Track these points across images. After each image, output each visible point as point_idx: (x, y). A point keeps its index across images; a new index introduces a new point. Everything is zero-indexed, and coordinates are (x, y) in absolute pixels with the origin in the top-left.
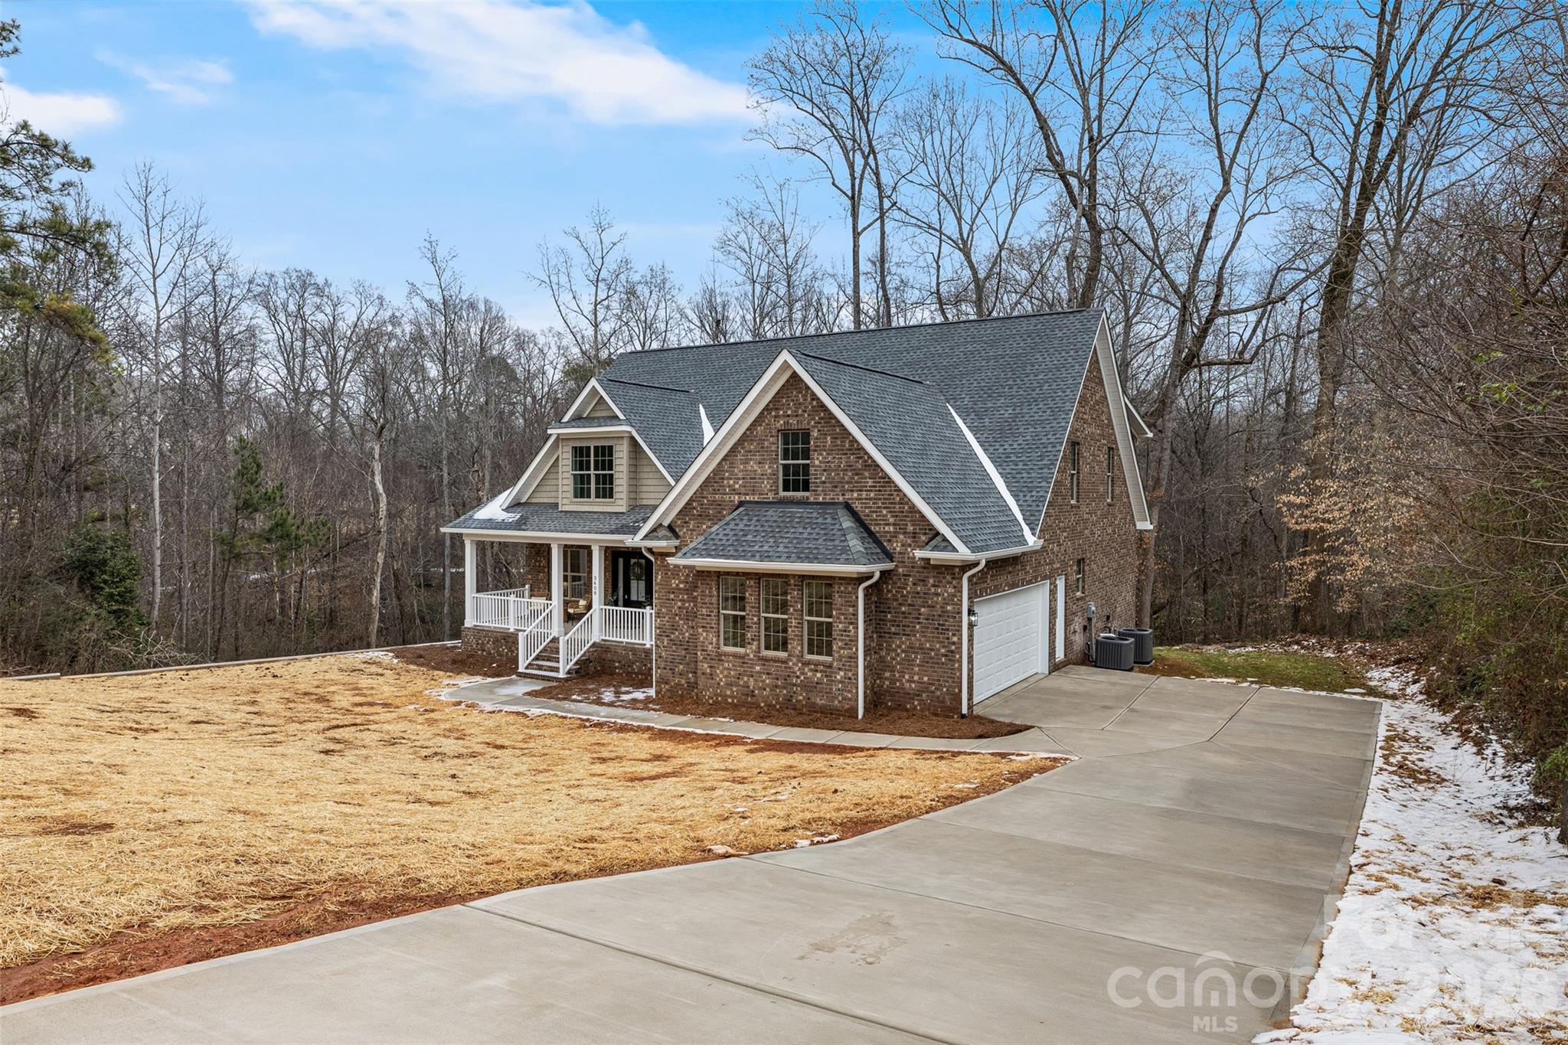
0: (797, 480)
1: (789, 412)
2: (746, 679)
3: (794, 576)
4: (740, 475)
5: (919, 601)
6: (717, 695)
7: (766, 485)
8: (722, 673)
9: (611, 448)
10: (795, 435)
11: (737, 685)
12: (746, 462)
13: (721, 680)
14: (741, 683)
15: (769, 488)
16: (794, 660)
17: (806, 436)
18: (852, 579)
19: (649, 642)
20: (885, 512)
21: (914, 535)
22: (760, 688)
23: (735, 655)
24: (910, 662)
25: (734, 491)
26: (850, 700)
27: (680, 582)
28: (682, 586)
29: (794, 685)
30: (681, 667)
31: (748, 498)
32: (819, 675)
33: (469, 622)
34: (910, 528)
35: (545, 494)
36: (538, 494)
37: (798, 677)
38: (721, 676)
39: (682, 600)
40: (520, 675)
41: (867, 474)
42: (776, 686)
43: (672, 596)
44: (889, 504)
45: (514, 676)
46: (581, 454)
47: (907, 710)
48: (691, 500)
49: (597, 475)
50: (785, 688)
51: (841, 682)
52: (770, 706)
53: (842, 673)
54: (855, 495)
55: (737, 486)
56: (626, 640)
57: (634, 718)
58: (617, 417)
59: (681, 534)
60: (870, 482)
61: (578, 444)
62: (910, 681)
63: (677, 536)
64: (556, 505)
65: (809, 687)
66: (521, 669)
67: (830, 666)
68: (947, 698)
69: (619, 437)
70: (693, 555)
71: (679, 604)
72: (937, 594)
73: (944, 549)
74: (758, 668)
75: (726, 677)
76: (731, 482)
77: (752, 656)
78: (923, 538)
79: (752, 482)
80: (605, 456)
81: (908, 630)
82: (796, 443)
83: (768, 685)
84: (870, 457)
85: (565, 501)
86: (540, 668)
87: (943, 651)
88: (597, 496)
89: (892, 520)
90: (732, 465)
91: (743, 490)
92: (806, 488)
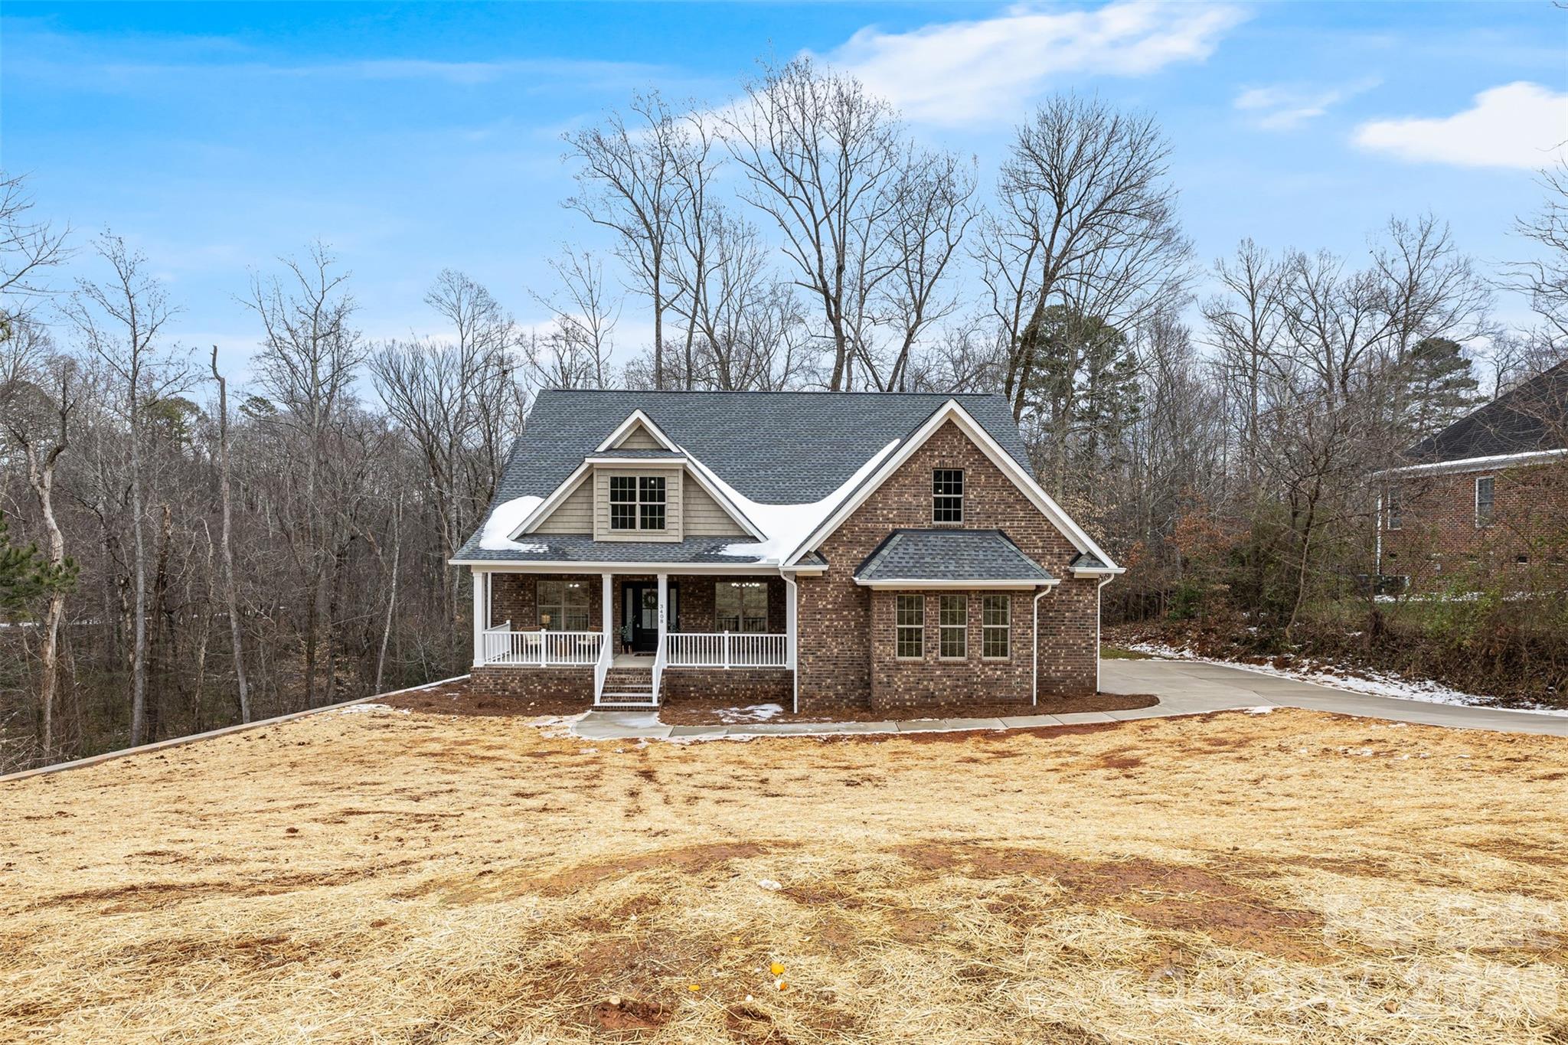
0: (949, 510)
1: (944, 453)
2: (925, 683)
3: (975, 591)
4: (895, 506)
5: (1064, 608)
6: (895, 701)
7: (921, 515)
8: (900, 680)
9: (662, 481)
10: (948, 475)
11: (917, 689)
12: (901, 494)
13: (899, 686)
14: (921, 687)
15: (924, 517)
16: (975, 662)
17: (958, 475)
18: (1029, 591)
19: (792, 663)
20: (1034, 537)
21: (1060, 555)
22: (940, 690)
23: (914, 664)
24: (1056, 656)
25: (887, 520)
26: (1028, 690)
27: (828, 603)
28: (830, 606)
29: (976, 683)
30: (829, 681)
31: (902, 526)
32: (999, 673)
33: (478, 662)
34: (1056, 550)
35: (560, 525)
36: (551, 525)
37: (978, 676)
38: (899, 683)
39: (831, 620)
40: (598, 709)
41: (1018, 507)
42: (957, 686)
43: (818, 617)
44: (1038, 530)
45: (590, 712)
46: (621, 488)
47: (1054, 694)
48: (841, 528)
49: (642, 506)
50: (965, 687)
51: (1019, 676)
52: (950, 704)
53: (1020, 669)
54: (1008, 524)
55: (891, 516)
56: (698, 664)
57: (848, 729)
58: (669, 450)
59: (829, 559)
60: (1021, 514)
61: (618, 475)
62: (1055, 671)
63: (825, 561)
64: (590, 536)
65: (988, 683)
66: (597, 703)
67: (1010, 665)
68: (1087, 681)
69: (672, 470)
70: (880, 577)
71: (827, 623)
72: (1079, 601)
73: (1096, 565)
74: (938, 673)
75: (904, 683)
76: (885, 512)
77: (932, 663)
78: (1067, 558)
79: (906, 512)
80: (654, 489)
81: (1054, 631)
82: (949, 480)
83: (948, 686)
84: (1021, 493)
85: (601, 532)
86: (617, 700)
87: (1084, 645)
88: (643, 526)
89: (1040, 544)
90: (885, 497)
91: (897, 519)
92: (957, 518)
